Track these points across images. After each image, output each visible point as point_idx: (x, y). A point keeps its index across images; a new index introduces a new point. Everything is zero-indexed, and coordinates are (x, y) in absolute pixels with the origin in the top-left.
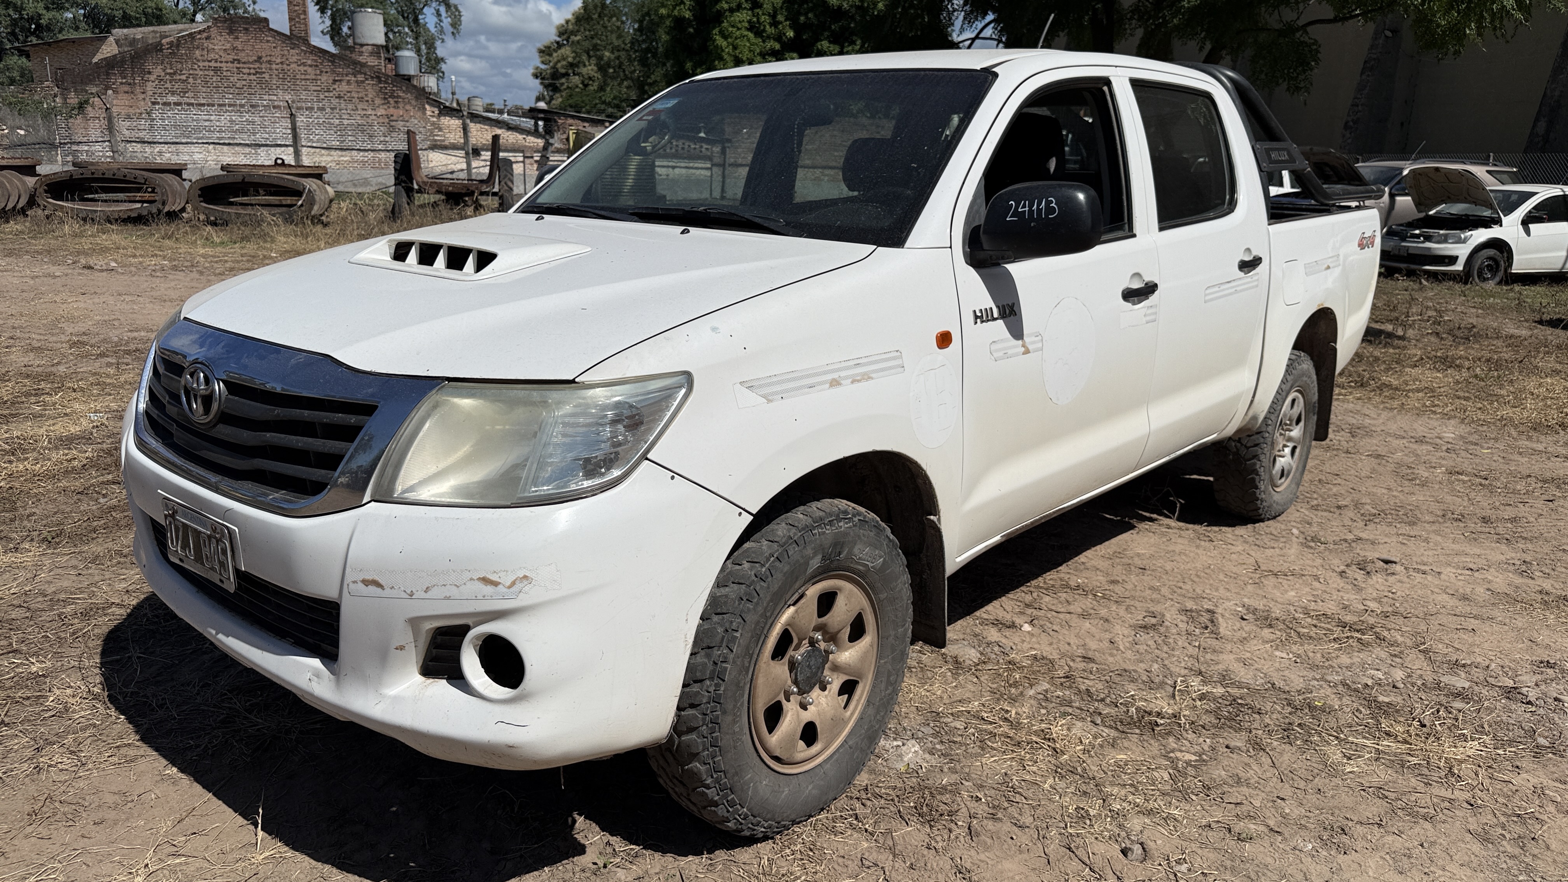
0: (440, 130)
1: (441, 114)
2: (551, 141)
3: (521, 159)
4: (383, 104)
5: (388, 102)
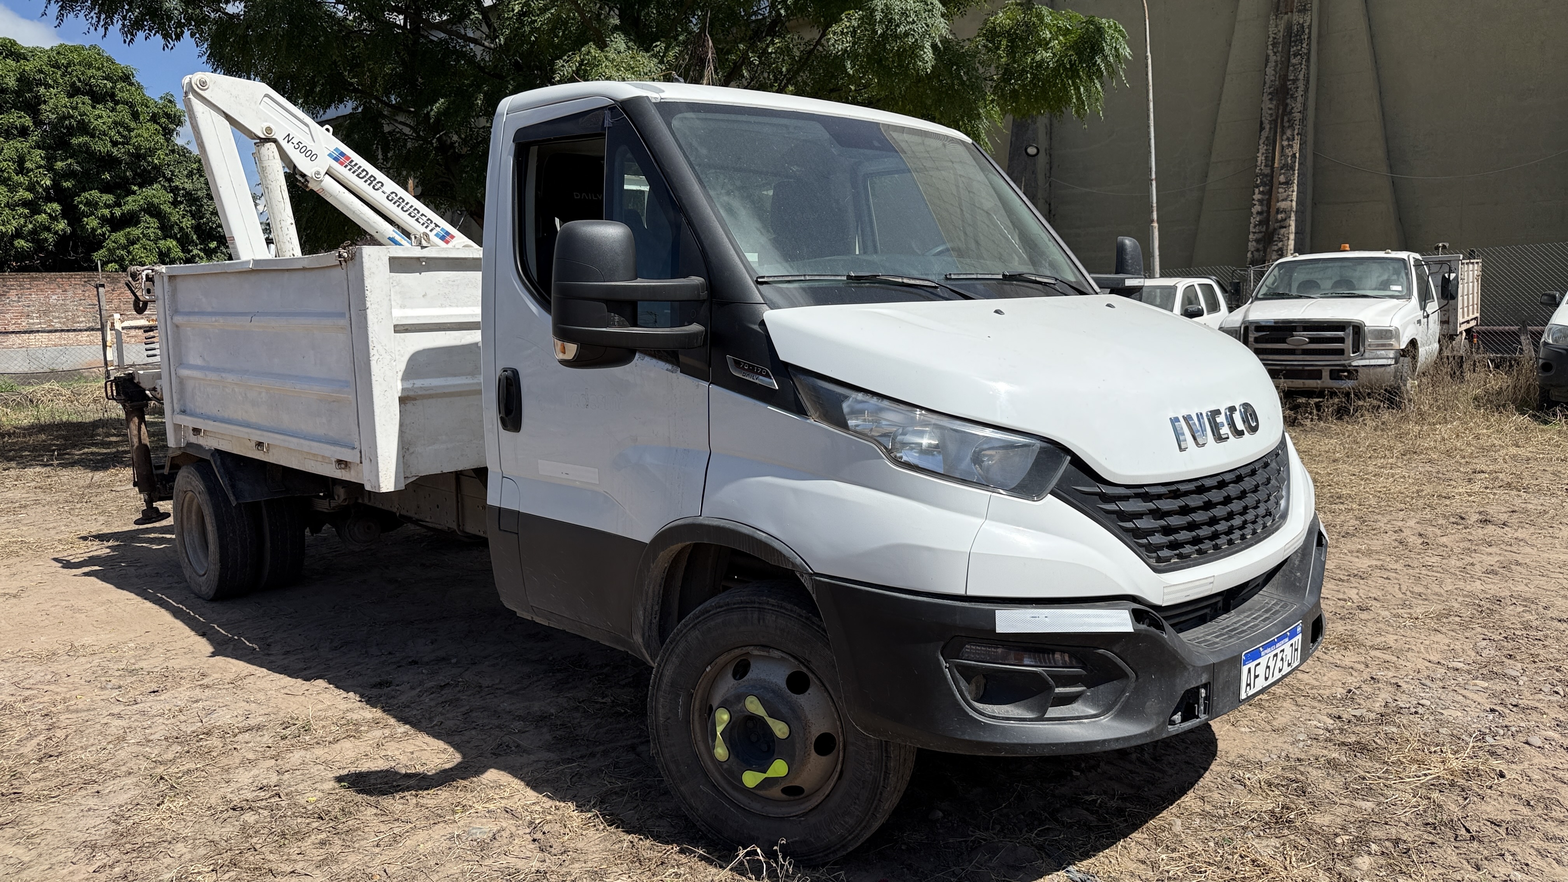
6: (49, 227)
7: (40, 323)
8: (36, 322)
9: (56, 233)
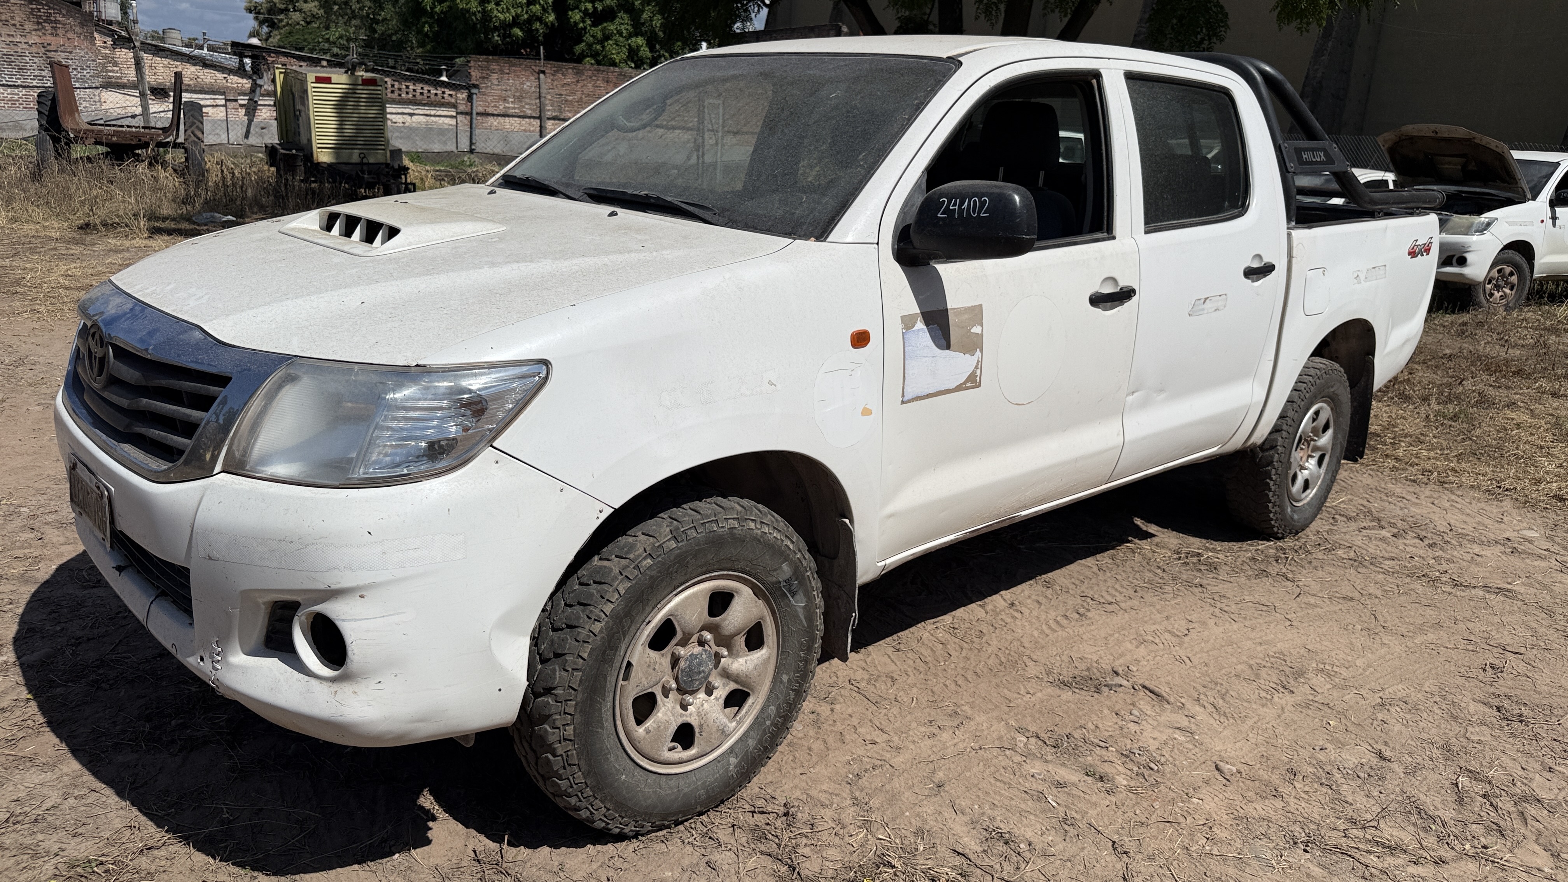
0: (115, 64)
1: (115, 44)
2: (259, 82)
3: (223, 102)
4: (35, 30)
5: (44, 27)
6: (542, 17)
7: (514, 108)
8: (511, 106)
9: (546, 24)
